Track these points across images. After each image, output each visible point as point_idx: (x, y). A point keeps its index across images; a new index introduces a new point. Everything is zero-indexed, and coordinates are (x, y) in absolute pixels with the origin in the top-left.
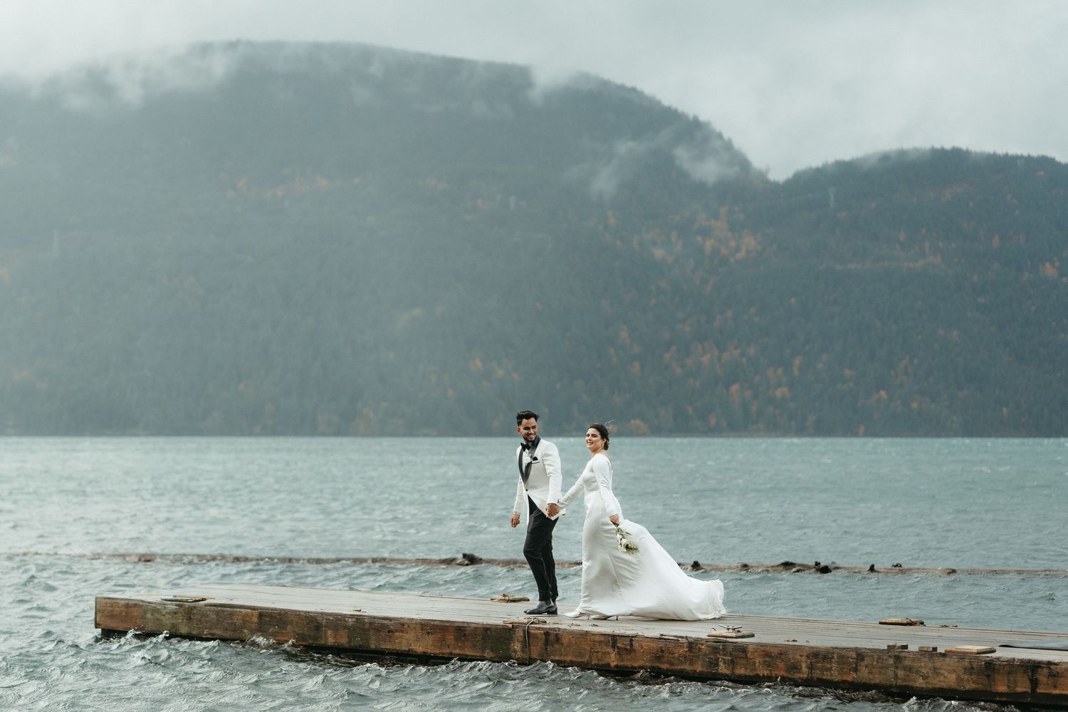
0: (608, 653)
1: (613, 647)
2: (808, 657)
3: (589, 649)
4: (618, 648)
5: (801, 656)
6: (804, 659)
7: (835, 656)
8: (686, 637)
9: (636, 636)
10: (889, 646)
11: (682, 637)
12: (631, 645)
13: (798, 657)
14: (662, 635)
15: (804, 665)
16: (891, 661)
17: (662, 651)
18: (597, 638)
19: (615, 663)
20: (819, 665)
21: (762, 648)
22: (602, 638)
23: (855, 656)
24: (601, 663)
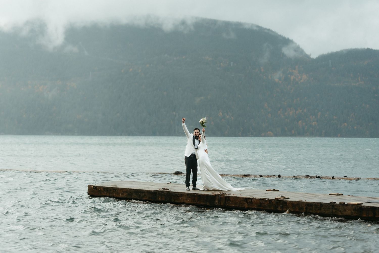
0: (245, 204)
1: (246, 202)
2: (305, 205)
3: (239, 202)
4: (248, 202)
5: (303, 205)
6: (304, 206)
7: (314, 205)
8: (268, 199)
9: (253, 198)
10: (330, 202)
11: (267, 199)
12: (252, 201)
13: (302, 205)
14: (261, 198)
15: (304, 208)
16: (331, 207)
17: (261, 203)
18: (241, 199)
19: (247, 207)
20: (309, 208)
21: (292, 203)
22: (243, 199)
23: (320, 205)
24: (242, 207)
